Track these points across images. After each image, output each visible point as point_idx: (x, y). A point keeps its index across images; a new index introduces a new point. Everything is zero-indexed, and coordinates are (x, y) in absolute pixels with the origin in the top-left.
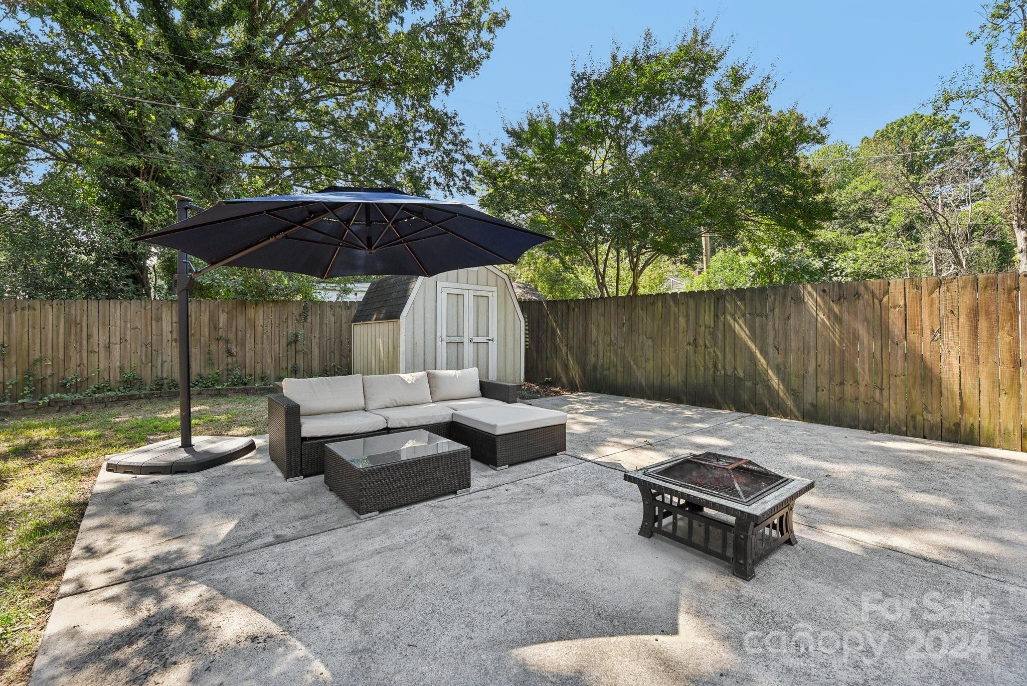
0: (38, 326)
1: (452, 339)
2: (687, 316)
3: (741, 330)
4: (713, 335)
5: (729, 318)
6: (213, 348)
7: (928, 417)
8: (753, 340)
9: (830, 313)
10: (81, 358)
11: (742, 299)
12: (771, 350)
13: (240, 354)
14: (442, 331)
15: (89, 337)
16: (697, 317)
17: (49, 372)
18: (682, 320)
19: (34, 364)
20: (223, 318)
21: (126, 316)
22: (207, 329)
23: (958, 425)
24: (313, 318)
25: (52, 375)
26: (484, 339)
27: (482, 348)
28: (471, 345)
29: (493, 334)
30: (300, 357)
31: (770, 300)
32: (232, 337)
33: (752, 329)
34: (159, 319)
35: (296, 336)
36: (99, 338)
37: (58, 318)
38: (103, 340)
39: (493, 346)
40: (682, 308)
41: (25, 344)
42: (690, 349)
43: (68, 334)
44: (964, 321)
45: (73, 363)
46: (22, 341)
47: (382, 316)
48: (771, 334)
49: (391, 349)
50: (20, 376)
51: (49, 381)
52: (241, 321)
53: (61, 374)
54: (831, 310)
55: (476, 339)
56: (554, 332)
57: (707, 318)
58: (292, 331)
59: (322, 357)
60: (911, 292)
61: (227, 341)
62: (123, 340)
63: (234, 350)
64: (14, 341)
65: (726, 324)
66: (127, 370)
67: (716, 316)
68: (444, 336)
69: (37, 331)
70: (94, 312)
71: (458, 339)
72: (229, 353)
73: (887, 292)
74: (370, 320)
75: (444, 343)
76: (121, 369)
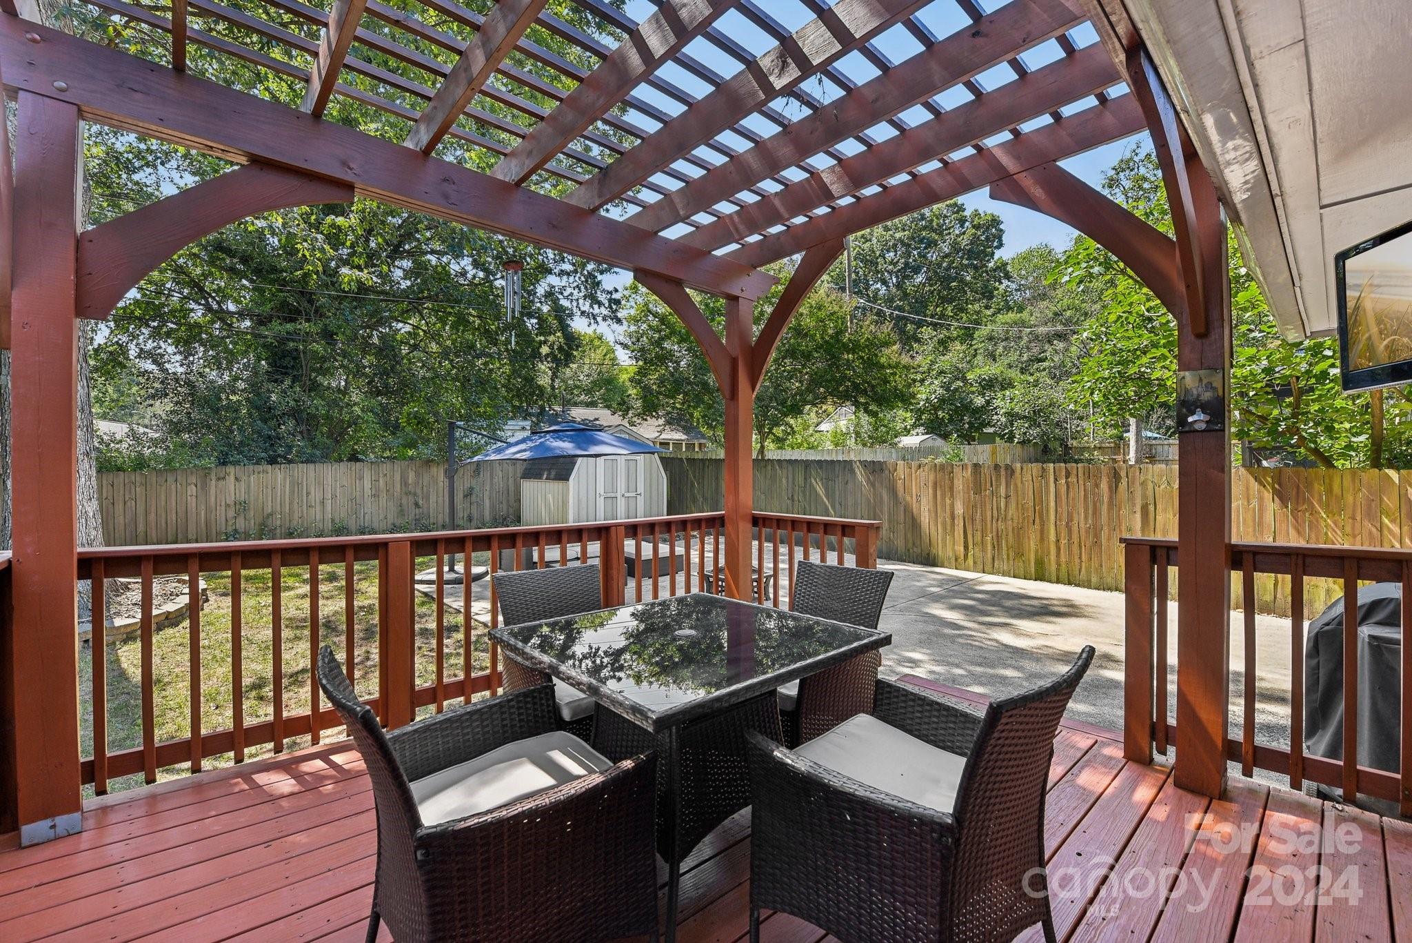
0: (269, 487)
1: (609, 495)
2: (787, 478)
3: (820, 490)
4: (804, 492)
5: (813, 481)
6: (404, 501)
7: (915, 549)
8: (828, 499)
9: (868, 481)
10: (302, 512)
11: (821, 468)
12: (837, 506)
13: (425, 506)
14: (601, 490)
15: (308, 494)
16: (794, 479)
17: (278, 523)
18: (784, 481)
19: (268, 517)
20: (411, 476)
21: (336, 477)
22: (399, 486)
23: (928, 554)
24: (485, 475)
25: (281, 526)
26: (633, 494)
27: (632, 502)
28: (623, 499)
29: (641, 489)
30: (474, 507)
31: (837, 469)
32: (419, 492)
33: (827, 489)
34: (361, 478)
35: (471, 489)
36: (316, 495)
37: (285, 479)
38: (319, 496)
39: (640, 500)
40: (785, 471)
41: (260, 501)
42: (789, 502)
43: (292, 492)
44: (931, 490)
45: (296, 516)
46: (258, 499)
47: (552, 476)
48: (837, 493)
49: (560, 504)
50: (257, 527)
51: (278, 531)
52: (426, 479)
53: (287, 525)
54: (869, 478)
55: (627, 495)
56: (693, 485)
57: (800, 479)
58: (467, 485)
59: (492, 507)
60: (907, 470)
61: (415, 494)
62: (334, 497)
63: (421, 502)
64: (252, 498)
65: (811, 485)
66: (337, 521)
67: (805, 479)
68: (602, 493)
69: (270, 490)
70: (312, 474)
71: (613, 495)
72: (417, 505)
73: (896, 470)
74: (541, 478)
75: (602, 498)
76: (333, 520)
